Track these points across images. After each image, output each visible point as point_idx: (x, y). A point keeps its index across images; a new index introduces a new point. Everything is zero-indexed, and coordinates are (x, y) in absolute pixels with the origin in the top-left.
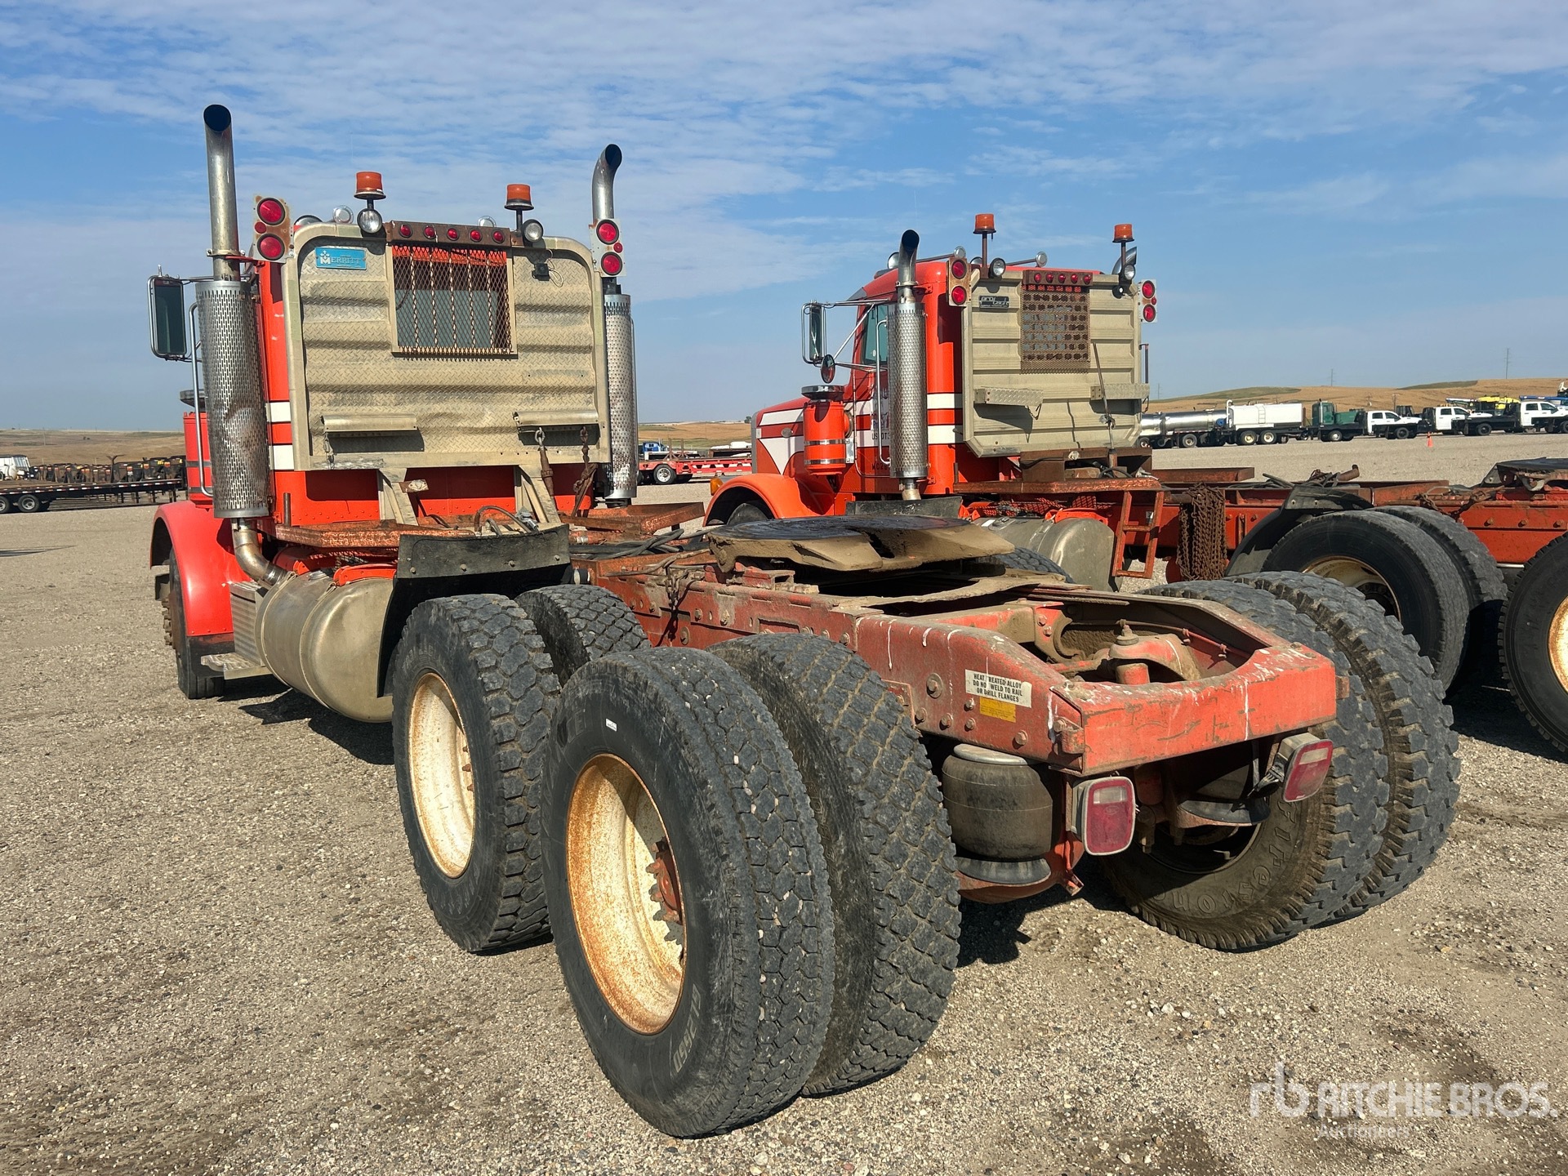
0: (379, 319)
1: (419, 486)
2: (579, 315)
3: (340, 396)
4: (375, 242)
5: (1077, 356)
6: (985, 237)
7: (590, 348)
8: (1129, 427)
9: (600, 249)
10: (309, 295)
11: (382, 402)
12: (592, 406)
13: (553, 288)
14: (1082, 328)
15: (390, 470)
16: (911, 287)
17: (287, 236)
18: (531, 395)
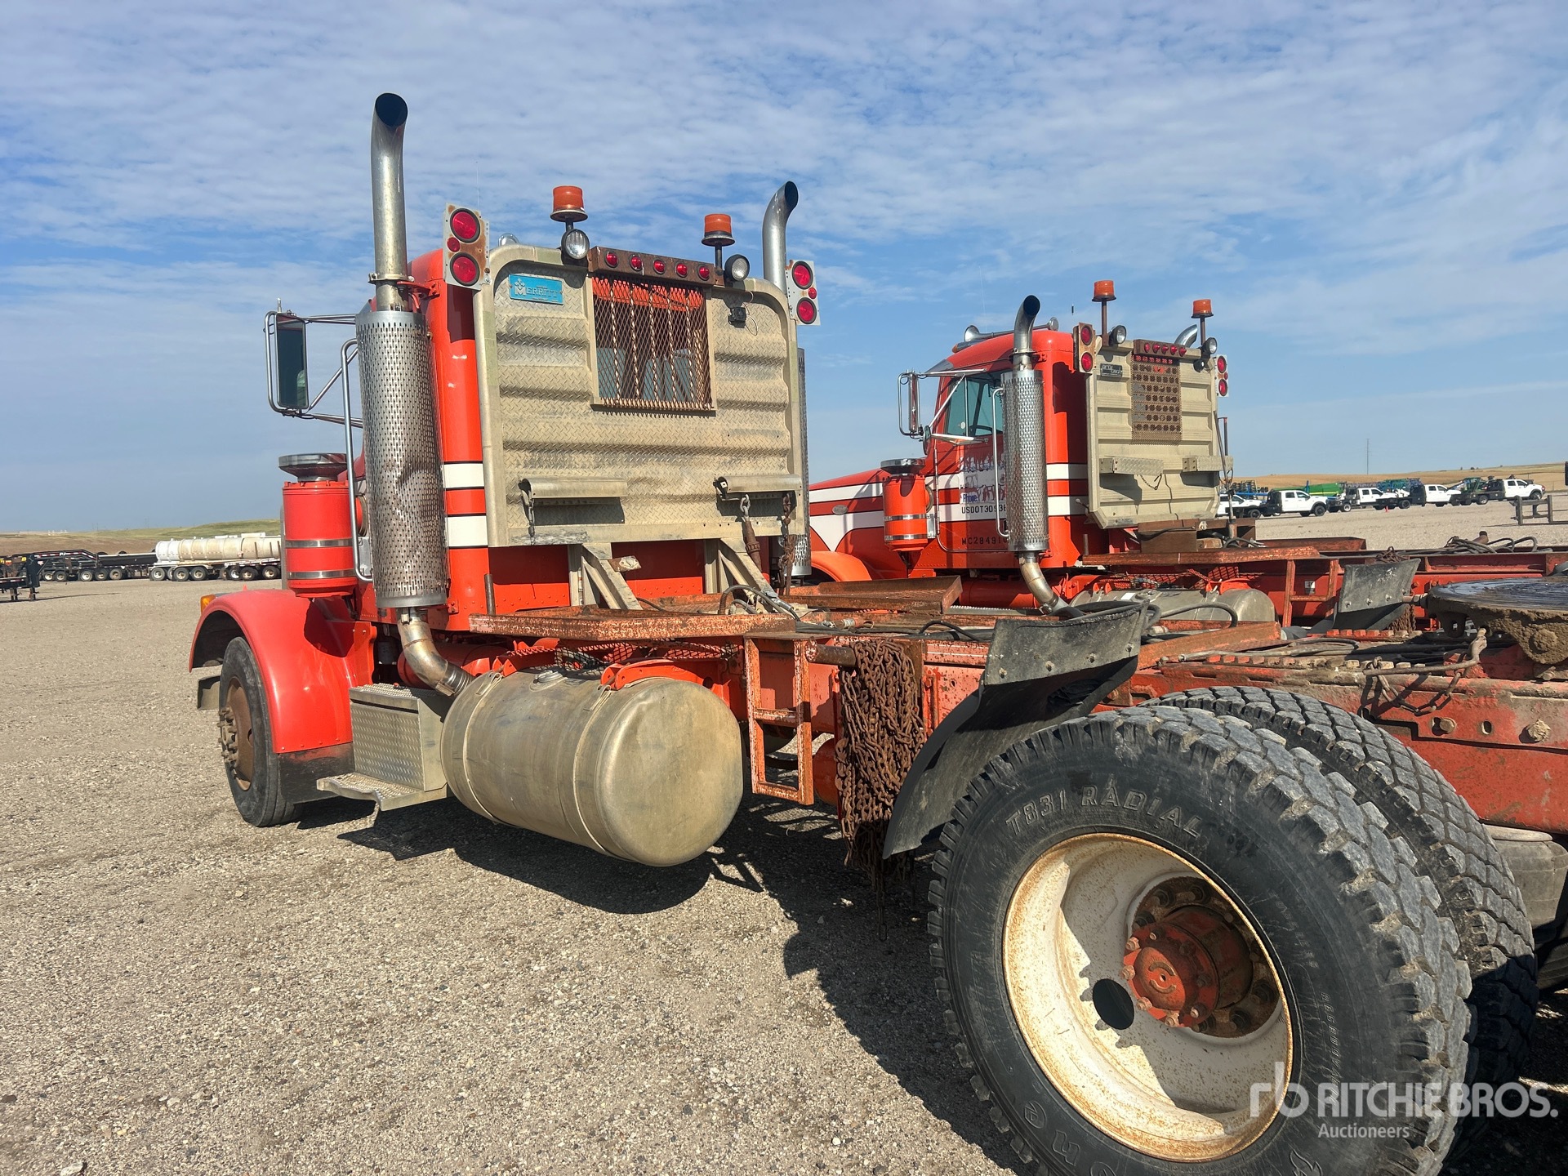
0: (577, 364)
1: (631, 563)
2: (772, 368)
3: (537, 455)
4: (573, 272)
5: (1172, 428)
6: (1104, 304)
7: (784, 405)
8: (1210, 498)
9: (797, 294)
10: (504, 331)
11: (581, 464)
12: (785, 471)
13: (750, 336)
14: (1175, 400)
15: (594, 544)
16: (1029, 354)
17: (482, 257)
18: (728, 458)
